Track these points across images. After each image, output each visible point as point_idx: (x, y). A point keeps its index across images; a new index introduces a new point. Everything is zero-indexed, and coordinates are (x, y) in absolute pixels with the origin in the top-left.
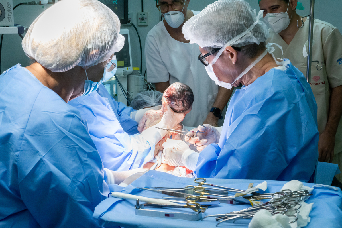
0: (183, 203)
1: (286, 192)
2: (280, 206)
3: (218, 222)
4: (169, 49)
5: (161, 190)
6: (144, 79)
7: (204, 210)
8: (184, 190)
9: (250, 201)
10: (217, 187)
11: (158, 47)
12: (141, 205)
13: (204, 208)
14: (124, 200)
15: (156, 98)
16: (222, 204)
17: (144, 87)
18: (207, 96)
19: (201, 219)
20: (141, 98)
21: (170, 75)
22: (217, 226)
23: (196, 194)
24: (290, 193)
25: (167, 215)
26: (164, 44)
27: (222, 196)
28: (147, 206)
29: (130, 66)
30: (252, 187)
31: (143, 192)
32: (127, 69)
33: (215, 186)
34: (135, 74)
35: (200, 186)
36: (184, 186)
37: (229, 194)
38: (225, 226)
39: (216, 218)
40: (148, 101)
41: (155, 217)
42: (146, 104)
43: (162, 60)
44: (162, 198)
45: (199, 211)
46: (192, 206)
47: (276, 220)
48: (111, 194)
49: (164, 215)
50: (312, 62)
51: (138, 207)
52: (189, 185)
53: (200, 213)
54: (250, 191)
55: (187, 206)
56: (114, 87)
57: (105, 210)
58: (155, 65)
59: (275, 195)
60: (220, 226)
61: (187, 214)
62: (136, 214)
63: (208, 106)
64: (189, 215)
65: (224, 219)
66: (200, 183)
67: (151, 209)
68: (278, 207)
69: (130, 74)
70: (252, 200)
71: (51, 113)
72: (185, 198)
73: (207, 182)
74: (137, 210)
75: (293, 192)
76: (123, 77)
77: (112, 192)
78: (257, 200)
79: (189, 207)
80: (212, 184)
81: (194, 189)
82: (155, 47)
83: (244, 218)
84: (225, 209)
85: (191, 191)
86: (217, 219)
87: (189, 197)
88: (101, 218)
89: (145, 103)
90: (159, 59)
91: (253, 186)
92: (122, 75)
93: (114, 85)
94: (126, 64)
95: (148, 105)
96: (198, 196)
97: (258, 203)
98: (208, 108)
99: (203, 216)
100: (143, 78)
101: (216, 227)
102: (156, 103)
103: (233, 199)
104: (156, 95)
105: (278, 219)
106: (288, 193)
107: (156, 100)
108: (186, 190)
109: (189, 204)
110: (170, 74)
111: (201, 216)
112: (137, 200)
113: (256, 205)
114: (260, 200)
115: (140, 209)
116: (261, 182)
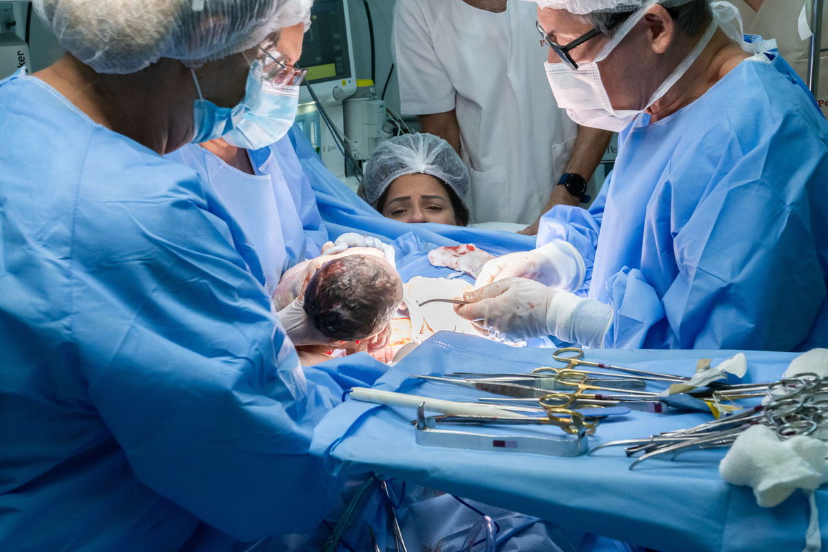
0: (535, 412)
1: (805, 380)
2: (793, 414)
3: (632, 460)
4: (456, 30)
5: (473, 381)
6: (384, 109)
7: (593, 429)
8: (532, 379)
9: (709, 404)
10: (614, 371)
11: (426, 25)
12: (429, 419)
13: (591, 423)
14: (384, 407)
15: (428, 151)
16: (634, 414)
17: (385, 128)
18: (551, 147)
19: (585, 452)
20: (390, 152)
21: (457, 95)
22: (631, 469)
23: (564, 388)
24: (815, 381)
25: (499, 444)
26: (441, 16)
27: (630, 393)
28: (443, 421)
29: (349, 75)
30: (707, 368)
31: (426, 385)
32: (344, 83)
33: (610, 368)
34: (364, 96)
35: (570, 370)
36: (530, 370)
37: (647, 388)
38: (653, 469)
39: (626, 448)
40: (407, 160)
41: (469, 450)
42: (402, 168)
43: (438, 59)
44: (477, 400)
45: (582, 432)
46: (561, 420)
47: (794, 453)
48: (351, 393)
49: (492, 444)
50: (822, 51)
51: (422, 426)
52: (541, 365)
53: (584, 439)
54: (704, 380)
55: (548, 419)
56: (312, 131)
57: (341, 435)
58: (418, 71)
59: (776, 387)
60: (640, 469)
61: (551, 438)
62: (418, 442)
63: (553, 170)
64: (555, 443)
65: (648, 451)
66: (569, 362)
67: (455, 428)
68: (789, 418)
69: (351, 97)
70: (713, 402)
71: (128, 204)
72: (538, 399)
73: (586, 359)
74: (419, 431)
75: (822, 378)
76: (333, 105)
77: (352, 388)
78: (723, 401)
79: (553, 421)
80: (602, 362)
81: (558, 378)
82: (418, 24)
83: (701, 447)
84: (644, 426)
85: (550, 381)
86: (631, 451)
87: (549, 397)
88: (331, 454)
89: (401, 164)
90: (431, 56)
91: (711, 365)
92: (332, 100)
93: (312, 124)
94: (340, 71)
95: (408, 170)
96: (571, 392)
97: (730, 408)
98: (553, 175)
99: (591, 446)
100: (382, 106)
101: (630, 472)
102: (428, 164)
103: (663, 400)
104: (426, 146)
105: (798, 449)
106: (808, 383)
107: (427, 156)
108: (537, 379)
109: (554, 415)
110: (457, 92)
111: (587, 444)
112: (419, 408)
113: (725, 413)
114: (733, 400)
115: (428, 430)
116: (731, 356)
